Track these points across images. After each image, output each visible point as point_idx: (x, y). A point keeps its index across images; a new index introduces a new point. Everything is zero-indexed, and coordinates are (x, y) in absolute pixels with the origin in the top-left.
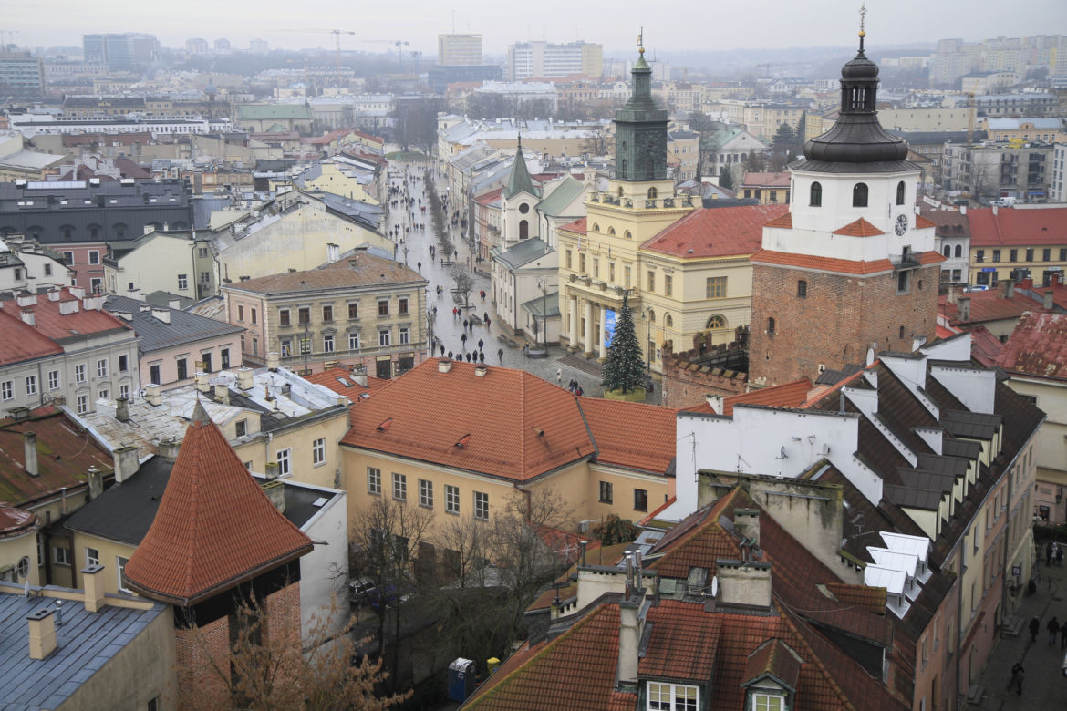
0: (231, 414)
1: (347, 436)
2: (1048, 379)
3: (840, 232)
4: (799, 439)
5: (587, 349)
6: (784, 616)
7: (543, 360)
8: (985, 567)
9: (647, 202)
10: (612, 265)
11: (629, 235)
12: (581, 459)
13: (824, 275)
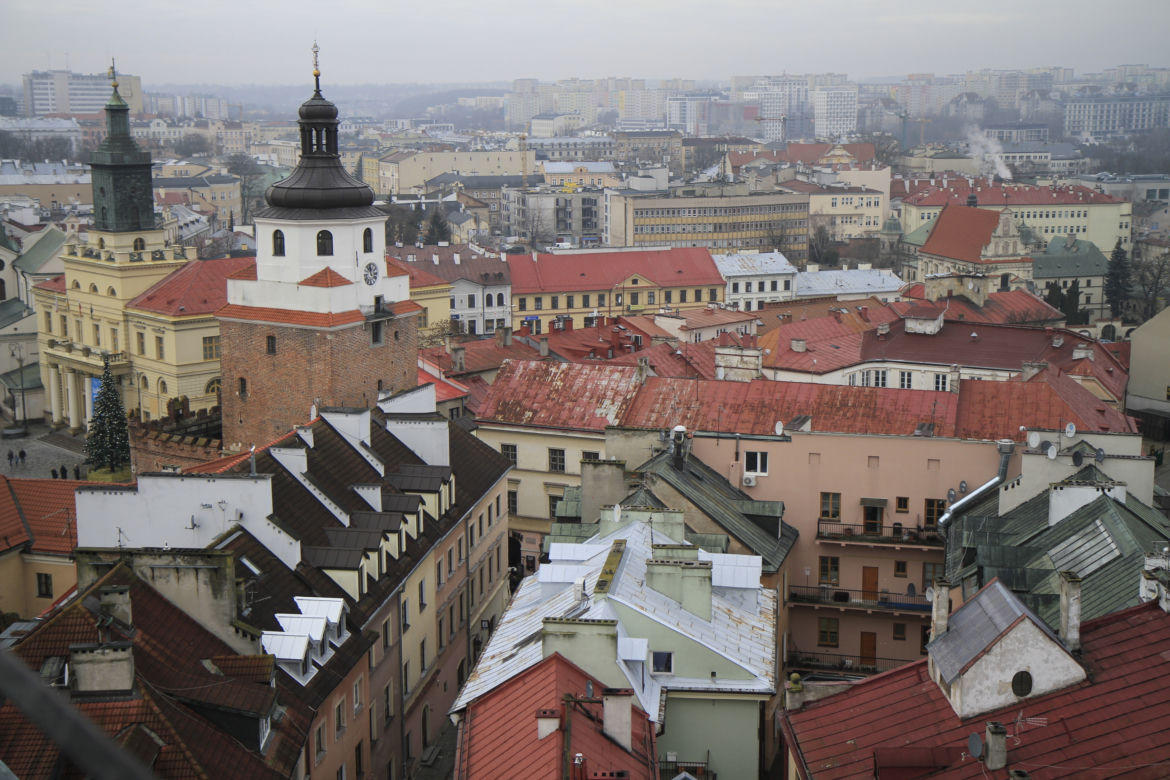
2: (526, 426)
3: (307, 282)
4: (210, 507)
5: (73, 424)
6: (147, 698)
7: (21, 440)
8: (440, 624)
9: (131, 255)
10: (97, 327)
11: (113, 292)
12: (11, 549)
13: (292, 328)
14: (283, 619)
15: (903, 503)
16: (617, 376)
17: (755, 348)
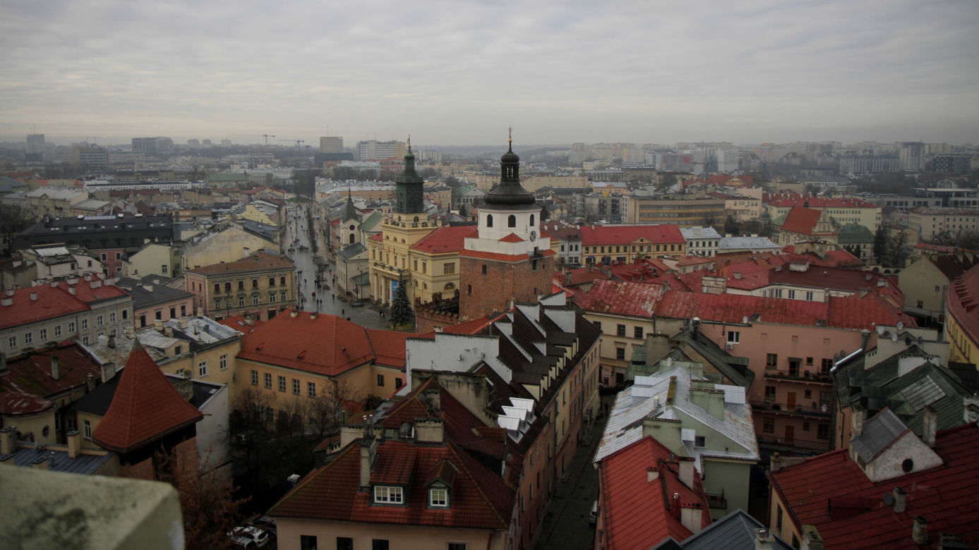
0: (172, 343)
1: (239, 354)
2: (606, 313)
3: (502, 240)
4: (469, 350)
5: (383, 302)
6: (450, 446)
7: (361, 308)
8: (570, 412)
9: (413, 224)
10: (396, 257)
11: (404, 241)
12: (367, 363)
13: (495, 262)
14: (505, 408)
15: (810, 360)
16: (652, 289)
17: (722, 277)
